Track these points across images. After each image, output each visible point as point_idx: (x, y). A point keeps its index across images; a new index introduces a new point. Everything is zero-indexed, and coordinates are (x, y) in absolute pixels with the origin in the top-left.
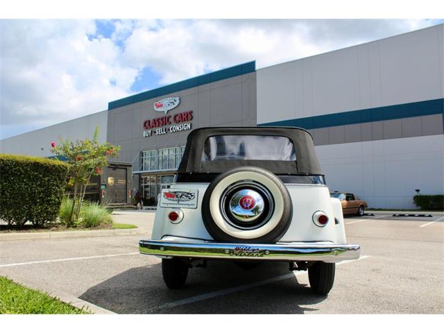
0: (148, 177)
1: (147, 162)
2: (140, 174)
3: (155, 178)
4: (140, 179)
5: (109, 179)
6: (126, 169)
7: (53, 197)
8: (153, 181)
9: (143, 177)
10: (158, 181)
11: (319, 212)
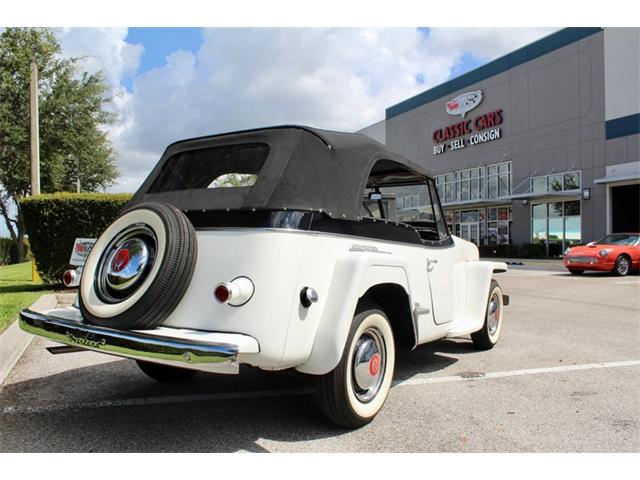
3: (452, 215)
8: (450, 220)
10: (457, 218)
11: (242, 279)
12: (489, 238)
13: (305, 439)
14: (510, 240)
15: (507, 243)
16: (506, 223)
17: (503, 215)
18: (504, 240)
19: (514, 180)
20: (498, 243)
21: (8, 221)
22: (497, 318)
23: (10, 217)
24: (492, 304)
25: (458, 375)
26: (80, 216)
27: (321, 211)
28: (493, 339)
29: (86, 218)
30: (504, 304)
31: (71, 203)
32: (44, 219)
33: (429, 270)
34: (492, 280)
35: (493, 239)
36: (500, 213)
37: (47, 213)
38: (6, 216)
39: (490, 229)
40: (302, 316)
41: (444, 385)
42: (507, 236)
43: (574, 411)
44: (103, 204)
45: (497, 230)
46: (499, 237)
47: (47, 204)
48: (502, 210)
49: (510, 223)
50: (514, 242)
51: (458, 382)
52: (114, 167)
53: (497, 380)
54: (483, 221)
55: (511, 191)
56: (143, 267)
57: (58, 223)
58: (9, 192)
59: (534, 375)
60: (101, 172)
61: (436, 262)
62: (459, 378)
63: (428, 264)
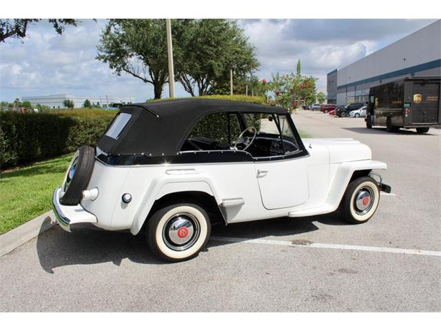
6: (439, 83)
11: (96, 188)
27: (143, 154)
33: (258, 177)
52: (256, 60)
60: (248, 64)
62: (289, 243)
63: (259, 173)
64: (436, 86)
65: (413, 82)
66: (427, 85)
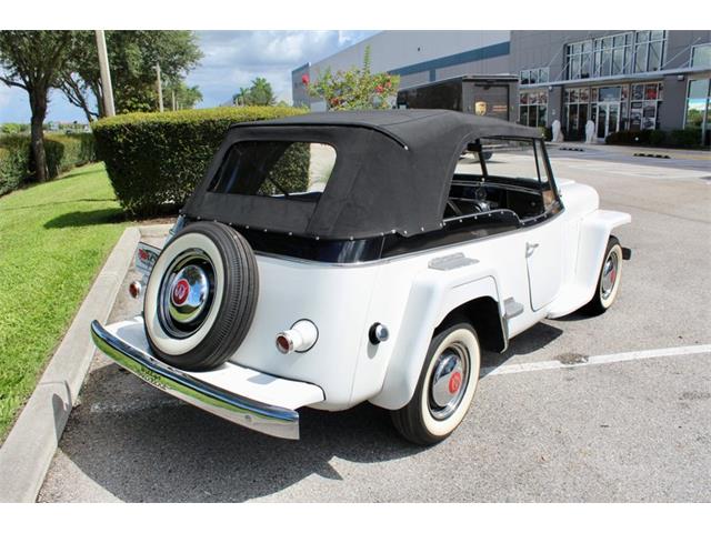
0: (577, 90)
1: (576, 67)
2: (562, 86)
3: (587, 92)
4: (564, 94)
5: (478, 104)
6: (508, 86)
7: (293, 166)
8: (585, 98)
9: (568, 90)
10: (593, 96)
11: (304, 322)
12: (632, 121)
13: (379, 460)
14: (658, 125)
15: (653, 128)
16: (654, 103)
17: (651, 93)
18: (650, 124)
19: (669, 49)
20: (642, 127)
21: (88, 114)
22: (613, 280)
23: (90, 110)
24: (608, 265)
25: (556, 358)
26: (156, 141)
27: (394, 231)
28: (605, 303)
29: (162, 142)
30: (624, 258)
31: (144, 126)
32: (119, 146)
33: (528, 255)
34: (611, 237)
35: (635, 123)
36: (648, 91)
37: (121, 140)
38: (86, 110)
39: (634, 110)
40: (371, 354)
41: (538, 376)
42: (653, 120)
43: (676, 426)
44: (180, 126)
45: (642, 112)
46: (643, 120)
47: (120, 129)
48: (651, 88)
49: (659, 103)
50: (662, 126)
51: (555, 371)
52: (197, 47)
53: (600, 367)
54: (626, 101)
55: (664, 65)
56: (205, 297)
57: (133, 149)
58: (86, 82)
59: (644, 362)
60: (183, 54)
61: (537, 245)
62: (558, 365)
63: (528, 249)
64: (504, 90)
65: (473, 84)
66: (492, 88)
